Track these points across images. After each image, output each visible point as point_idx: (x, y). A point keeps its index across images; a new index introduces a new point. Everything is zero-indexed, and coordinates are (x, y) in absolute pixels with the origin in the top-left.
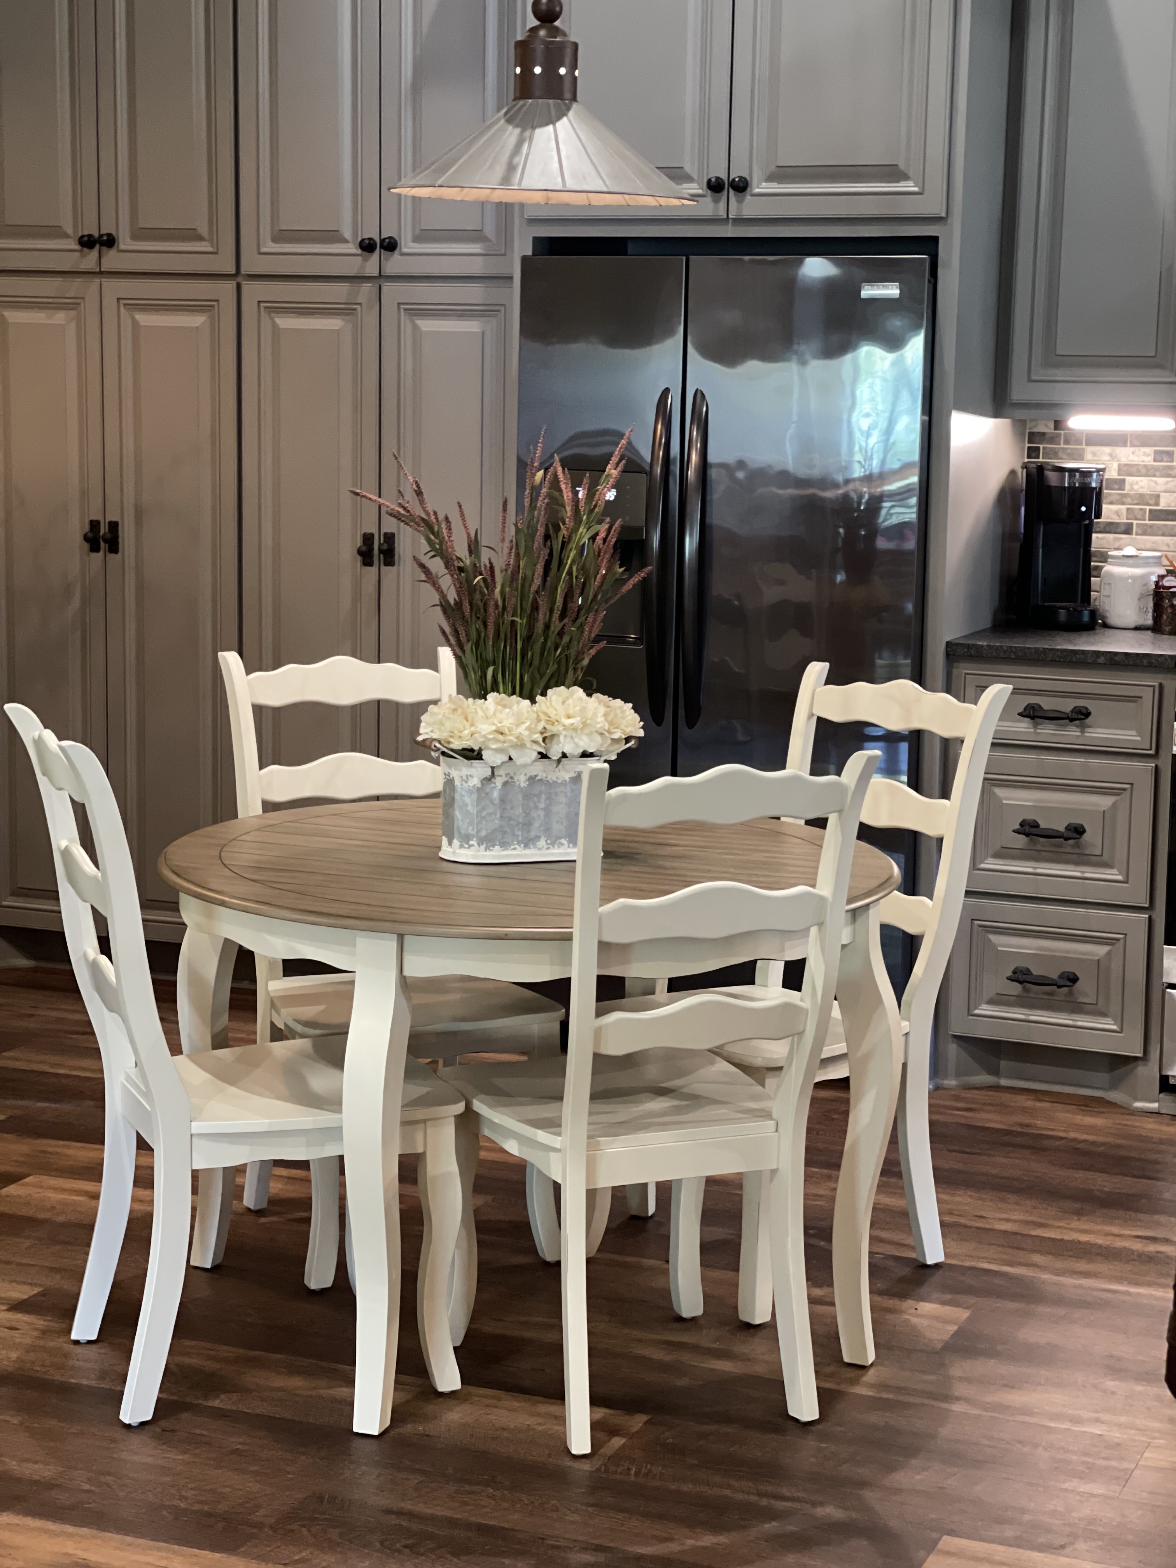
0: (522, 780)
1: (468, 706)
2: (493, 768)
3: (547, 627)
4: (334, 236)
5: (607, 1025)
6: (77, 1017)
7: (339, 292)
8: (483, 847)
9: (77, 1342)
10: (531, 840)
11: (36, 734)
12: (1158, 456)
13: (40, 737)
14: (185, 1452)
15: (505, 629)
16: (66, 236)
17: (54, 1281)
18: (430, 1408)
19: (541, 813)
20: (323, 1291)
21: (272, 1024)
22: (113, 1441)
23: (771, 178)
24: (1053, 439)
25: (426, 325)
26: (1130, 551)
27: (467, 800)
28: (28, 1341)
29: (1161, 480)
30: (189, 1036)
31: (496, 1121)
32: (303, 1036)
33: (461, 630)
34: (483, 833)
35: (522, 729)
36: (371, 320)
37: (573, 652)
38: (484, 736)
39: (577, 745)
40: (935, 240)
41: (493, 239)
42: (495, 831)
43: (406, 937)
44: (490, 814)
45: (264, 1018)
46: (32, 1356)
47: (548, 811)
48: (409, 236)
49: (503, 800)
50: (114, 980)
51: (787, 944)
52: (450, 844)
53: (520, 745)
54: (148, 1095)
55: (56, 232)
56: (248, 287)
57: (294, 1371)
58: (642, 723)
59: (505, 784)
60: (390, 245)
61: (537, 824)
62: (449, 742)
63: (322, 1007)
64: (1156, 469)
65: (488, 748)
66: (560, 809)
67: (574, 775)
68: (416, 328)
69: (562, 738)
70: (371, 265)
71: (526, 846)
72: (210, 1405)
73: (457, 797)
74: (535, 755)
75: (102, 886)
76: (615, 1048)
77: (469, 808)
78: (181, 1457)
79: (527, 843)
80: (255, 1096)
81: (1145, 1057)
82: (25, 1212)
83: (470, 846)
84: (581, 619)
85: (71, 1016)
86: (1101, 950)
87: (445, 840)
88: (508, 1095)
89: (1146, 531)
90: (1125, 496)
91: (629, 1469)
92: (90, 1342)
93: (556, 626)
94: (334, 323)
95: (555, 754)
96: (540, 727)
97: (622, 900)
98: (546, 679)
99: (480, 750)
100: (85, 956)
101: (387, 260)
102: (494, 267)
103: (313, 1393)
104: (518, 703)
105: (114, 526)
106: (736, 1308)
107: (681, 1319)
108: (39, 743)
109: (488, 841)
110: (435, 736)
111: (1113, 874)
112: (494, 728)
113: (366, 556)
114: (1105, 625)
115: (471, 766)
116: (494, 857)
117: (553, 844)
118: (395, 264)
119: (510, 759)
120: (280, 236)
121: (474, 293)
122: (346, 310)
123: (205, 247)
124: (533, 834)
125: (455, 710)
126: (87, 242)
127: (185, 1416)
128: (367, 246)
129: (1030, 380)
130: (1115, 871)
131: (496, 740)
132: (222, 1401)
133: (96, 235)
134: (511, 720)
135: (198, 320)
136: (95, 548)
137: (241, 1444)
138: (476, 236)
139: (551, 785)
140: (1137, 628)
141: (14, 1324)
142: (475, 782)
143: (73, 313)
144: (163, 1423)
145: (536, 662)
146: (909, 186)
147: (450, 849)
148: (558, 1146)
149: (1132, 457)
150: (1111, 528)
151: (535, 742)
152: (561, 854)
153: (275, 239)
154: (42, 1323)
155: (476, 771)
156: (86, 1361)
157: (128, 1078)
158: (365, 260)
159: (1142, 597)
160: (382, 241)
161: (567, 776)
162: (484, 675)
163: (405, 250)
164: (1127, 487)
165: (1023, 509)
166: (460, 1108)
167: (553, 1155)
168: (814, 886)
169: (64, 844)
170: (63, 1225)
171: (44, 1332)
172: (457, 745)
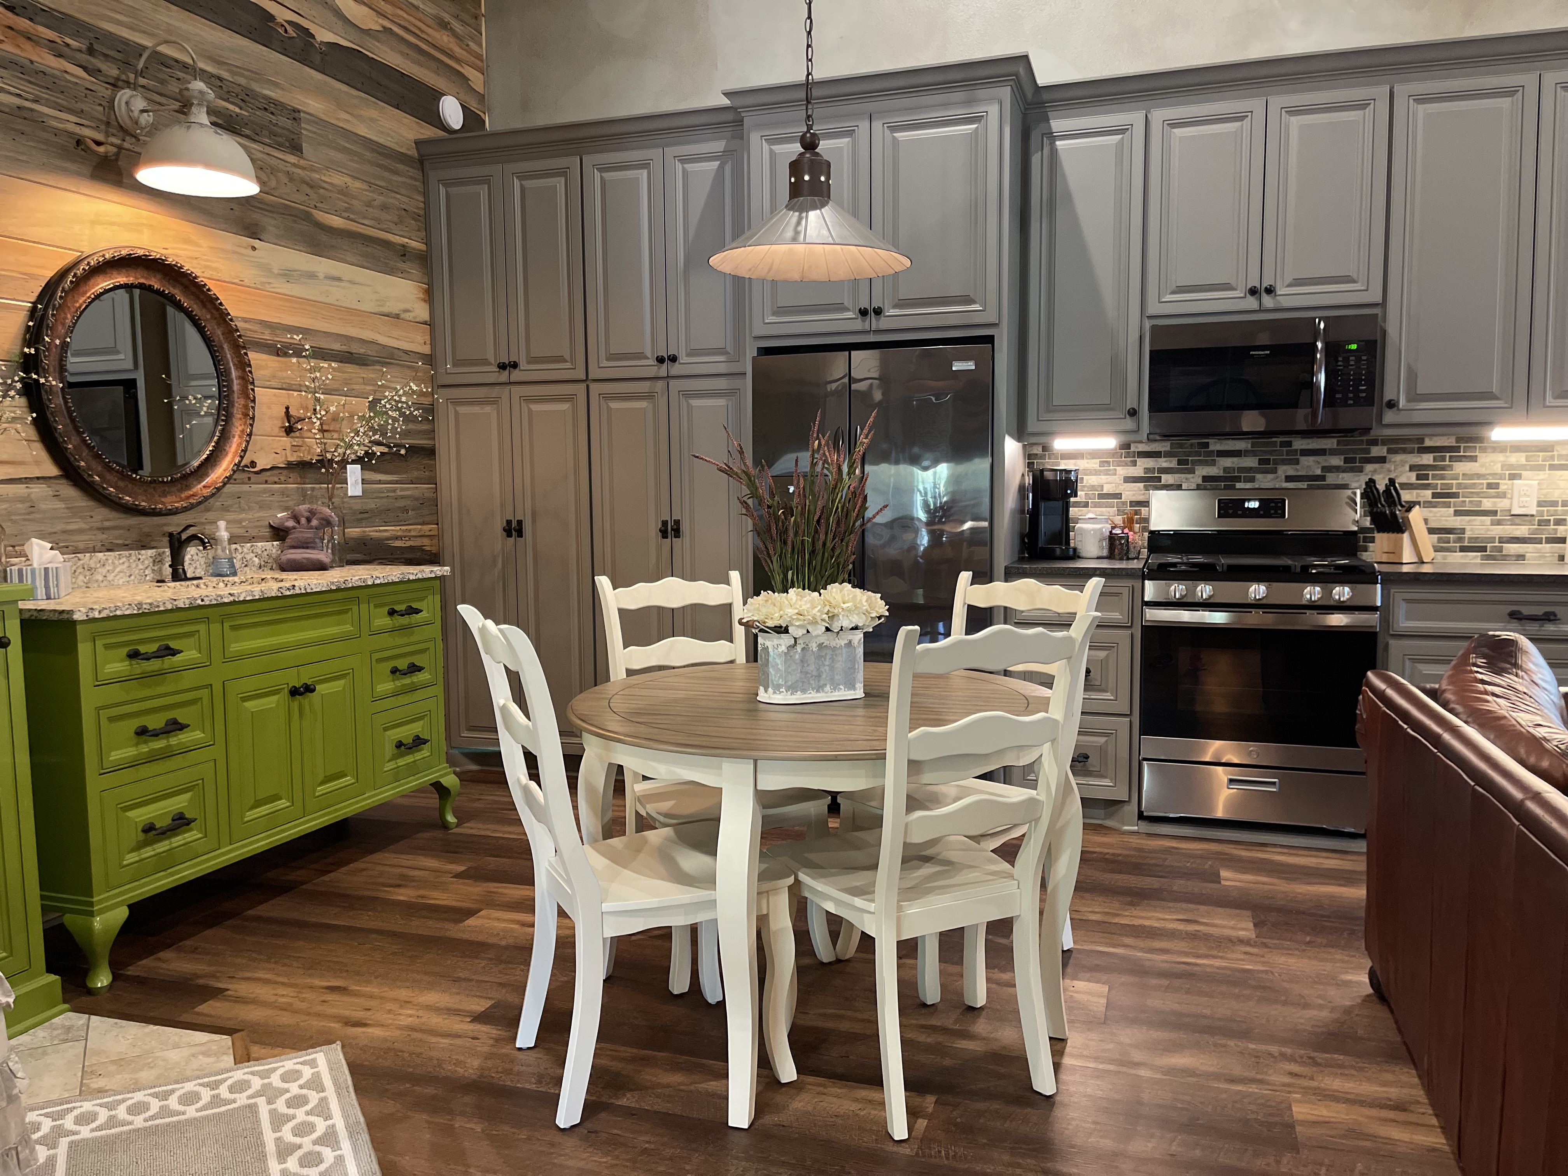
0: (814, 647)
1: (775, 599)
2: (795, 639)
3: (824, 544)
4: (641, 356)
5: (912, 821)
6: (506, 799)
7: (645, 386)
8: (789, 693)
9: (520, 1049)
10: (820, 687)
11: (481, 625)
12: (1102, 464)
13: (483, 625)
14: (606, 1154)
15: (798, 545)
16: (490, 364)
17: (501, 995)
18: (779, 1098)
19: (827, 668)
20: (682, 995)
21: (637, 812)
22: (552, 1145)
23: (896, 306)
24: (1042, 457)
25: (695, 402)
26: (1091, 515)
27: (778, 661)
28: (486, 1049)
29: (1103, 477)
30: (587, 828)
31: (819, 889)
32: (666, 825)
33: (770, 546)
34: (790, 683)
35: (815, 611)
36: (662, 402)
37: (842, 560)
38: (790, 617)
39: (851, 621)
40: (993, 336)
41: (732, 352)
42: (797, 681)
43: (759, 761)
44: (794, 670)
45: (630, 808)
46: (489, 1063)
47: (832, 668)
48: (684, 355)
49: (803, 661)
50: (543, 801)
51: (1021, 754)
52: (766, 691)
53: (814, 622)
54: (569, 881)
55: (485, 362)
56: (593, 387)
57: (676, 1068)
58: (887, 607)
59: (803, 649)
60: (673, 359)
61: (824, 676)
62: (765, 622)
63: (672, 802)
64: (1101, 471)
65: (792, 625)
66: (840, 665)
67: (846, 642)
68: (688, 404)
69: (841, 616)
70: (663, 371)
71: (818, 691)
72: (620, 1103)
73: (771, 659)
74: (824, 629)
75: (533, 734)
76: (918, 837)
77: (780, 666)
78: (604, 1160)
79: (819, 689)
80: (643, 877)
81: (1129, 801)
82: (481, 938)
83: (781, 692)
84: (847, 539)
85: (502, 799)
86: (1102, 740)
87: (762, 689)
88: (821, 867)
89: (1096, 505)
90: (1084, 486)
91: (940, 1152)
92: (529, 1048)
93: (829, 545)
94: (643, 404)
95: (836, 627)
96: (826, 611)
97: (922, 728)
98: (825, 578)
99: (787, 626)
100: (518, 780)
101: (672, 367)
102: (735, 368)
103: (692, 1088)
104: (810, 595)
105: (520, 523)
106: (962, 995)
107: (925, 1005)
108: (483, 630)
109: (792, 688)
110: (755, 619)
111: (1108, 696)
112: (796, 611)
113: (664, 533)
114: (1079, 557)
115: (780, 638)
116: (797, 699)
117: (835, 689)
118: (676, 369)
119: (808, 632)
120: (612, 357)
121: (722, 384)
122: (649, 396)
123: (568, 365)
124: (822, 683)
125: (767, 601)
126: (502, 367)
127: (603, 1115)
128: (661, 360)
129: (1038, 420)
130: (1109, 694)
131: (798, 620)
132: (628, 1099)
133: (507, 363)
134: (809, 605)
135: (565, 406)
136: (509, 535)
137: (648, 1142)
138: (721, 351)
139: (834, 649)
140: (1098, 558)
141: (475, 1034)
142: (783, 648)
143: (495, 406)
144: (588, 1125)
145: (818, 568)
146: (977, 307)
147: (765, 695)
148: (873, 910)
149: (1087, 465)
150: (1077, 505)
151: (823, 620)
152: (839, 696)
153: (608, 359)
154: (495, 1032)
155: (785, 641)
156: (527, 1066)
157: (551, 865)
158: (659, 368)
159: (1101, 540)
160: (669, 357)
161: (843, 642)
162: (786, 576)
163: (681, 361)
164: (1085, 481)
165: (1031, 495)
166: (791, 880)
167: (866, 916)
168: (1047, 712)
169: (502, 702)
170: (506, 948)
171: (497, 1040)
172: (770, 624)
